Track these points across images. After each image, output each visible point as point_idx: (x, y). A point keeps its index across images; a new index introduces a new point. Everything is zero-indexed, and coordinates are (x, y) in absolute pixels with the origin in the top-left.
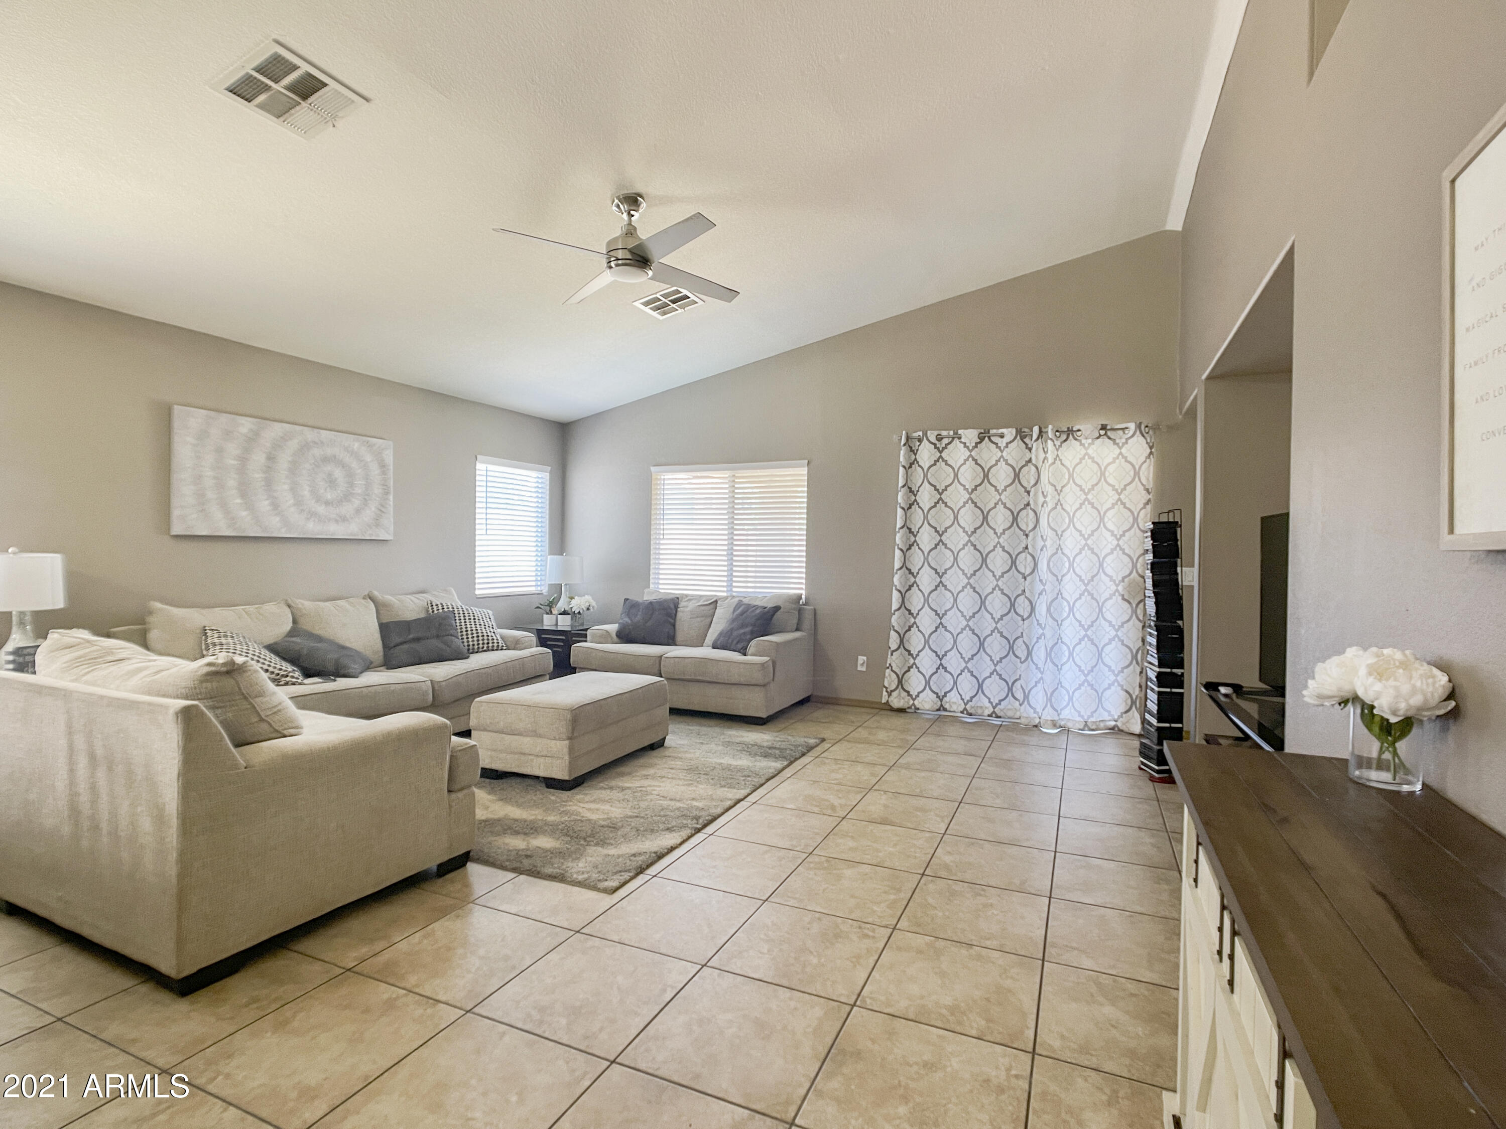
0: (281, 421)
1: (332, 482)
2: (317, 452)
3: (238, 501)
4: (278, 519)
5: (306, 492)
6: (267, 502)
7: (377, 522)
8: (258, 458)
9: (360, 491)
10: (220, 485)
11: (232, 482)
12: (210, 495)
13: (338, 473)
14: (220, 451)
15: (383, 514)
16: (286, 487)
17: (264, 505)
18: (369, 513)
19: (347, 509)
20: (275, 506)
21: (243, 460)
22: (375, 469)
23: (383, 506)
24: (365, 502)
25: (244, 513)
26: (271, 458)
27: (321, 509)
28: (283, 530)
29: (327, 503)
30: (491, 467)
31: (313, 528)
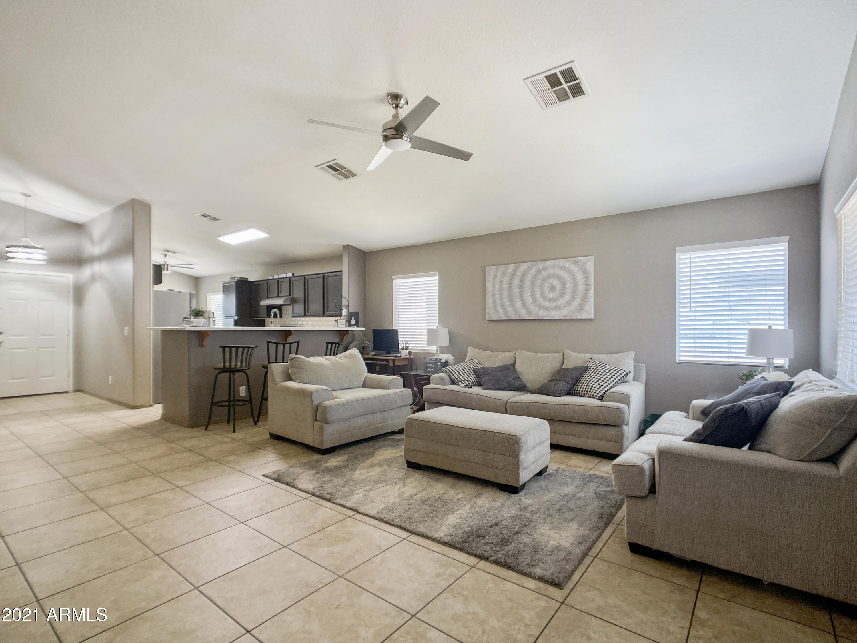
0: (526, 262)
1: (553, 288)
2: (544, 274)
3: (508, 304)
4: (525, 310)
5: (538, 295)
6: (520, 303)
7: (581, 308)
8: (516, 282)
9: (569, 291)
10: (501, 298)
11: (506, 295)
12: (498, 302)
13: (556, 283)
14: (501, 282)
15: (585, 303)
16: (529, 294)
17: (519, 304)
18: (576, 303)
19: (562, 302)
20: (524, 304)
21: (510, 284)
22: (580, 277)
23: (585, 298)
24: (573, 298)
25: (511, 309)
26: (522, 281)
27: (546, 304)
28: (528, 316)
29: (550, 300)
30: (694, 255)
31: (542, 314)
